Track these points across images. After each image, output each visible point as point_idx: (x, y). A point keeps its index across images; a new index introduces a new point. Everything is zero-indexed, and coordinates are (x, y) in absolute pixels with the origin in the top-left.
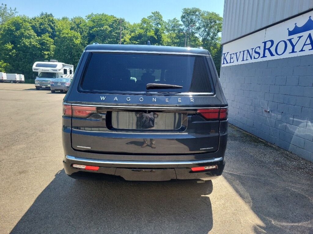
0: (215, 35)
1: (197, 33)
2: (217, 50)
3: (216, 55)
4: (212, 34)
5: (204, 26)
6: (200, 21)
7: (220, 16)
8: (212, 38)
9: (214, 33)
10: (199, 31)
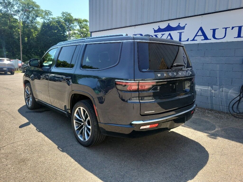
0: (34, 19)
1: (16, 15)
2: (38, 32)
3: (37, 37)
4: (31, 18)
5: (22, 10)
6: (18, 5)
7: (37, 4)
8: (32, 22)
9: (33, 18)
10: (18, 14)
